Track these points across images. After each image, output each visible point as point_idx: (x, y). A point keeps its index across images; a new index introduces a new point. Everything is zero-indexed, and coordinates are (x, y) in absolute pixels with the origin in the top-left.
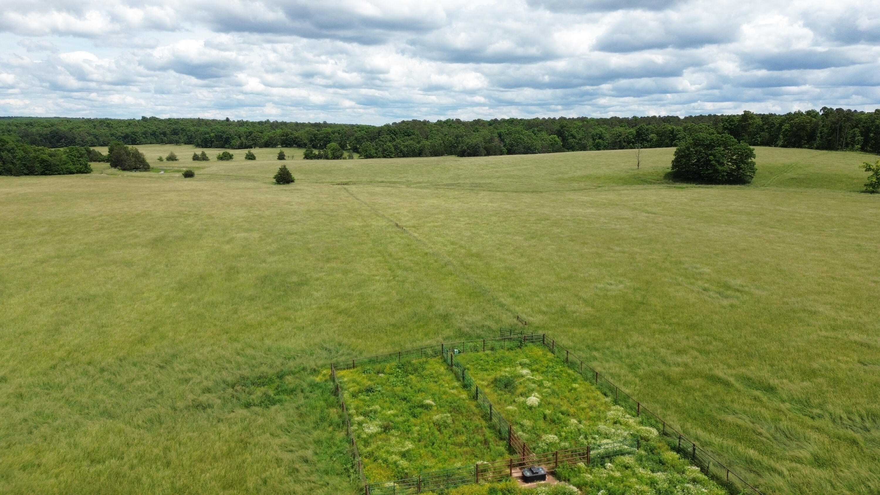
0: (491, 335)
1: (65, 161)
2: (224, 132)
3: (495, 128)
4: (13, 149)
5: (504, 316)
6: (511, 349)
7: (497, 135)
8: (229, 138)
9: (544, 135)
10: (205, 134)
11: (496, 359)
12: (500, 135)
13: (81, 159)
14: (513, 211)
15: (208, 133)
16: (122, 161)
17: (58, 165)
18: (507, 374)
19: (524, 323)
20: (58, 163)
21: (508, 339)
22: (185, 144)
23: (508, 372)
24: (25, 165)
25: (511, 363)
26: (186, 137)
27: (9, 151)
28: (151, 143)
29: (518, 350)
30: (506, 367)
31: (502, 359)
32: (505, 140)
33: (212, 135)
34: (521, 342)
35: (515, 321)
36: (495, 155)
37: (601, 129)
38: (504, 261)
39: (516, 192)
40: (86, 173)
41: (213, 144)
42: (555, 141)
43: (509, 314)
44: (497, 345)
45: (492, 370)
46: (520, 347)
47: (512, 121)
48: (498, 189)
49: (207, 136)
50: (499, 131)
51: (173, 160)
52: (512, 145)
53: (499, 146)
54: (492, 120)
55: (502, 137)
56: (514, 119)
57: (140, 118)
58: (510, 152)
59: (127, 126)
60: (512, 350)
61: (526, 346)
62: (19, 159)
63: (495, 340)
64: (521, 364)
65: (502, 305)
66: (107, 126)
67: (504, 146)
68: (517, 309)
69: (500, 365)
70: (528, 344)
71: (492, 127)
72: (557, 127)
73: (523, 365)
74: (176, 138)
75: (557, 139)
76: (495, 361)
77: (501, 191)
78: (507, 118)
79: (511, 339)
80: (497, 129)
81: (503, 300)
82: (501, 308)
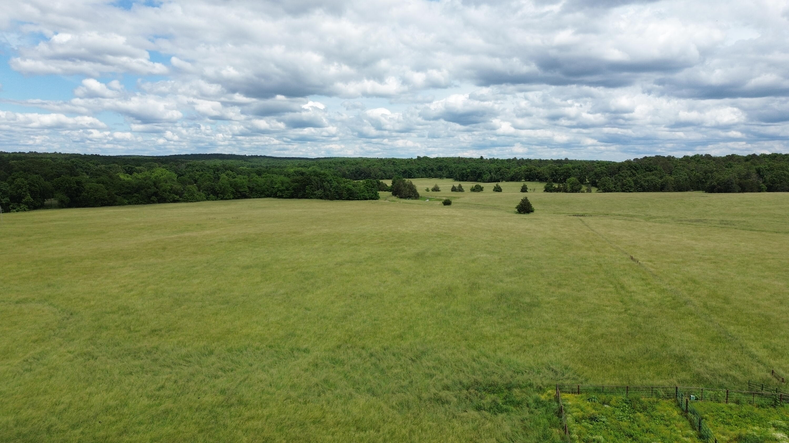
0: (736, 387)
1: (363, 190)
2: (478, 169)
3: (752, 163)
4: (331, 180)
5: (755, 368)
6: (762, 406)
7: (755, 171)
8: (481, 173)
10: (463, 170)
11: (742, 414)
12: (758, 171)
13: (373, 189)
14: (772, 253)
15: (465, 169)
16: (400, 191)
17: (358, 193)
18: (755, 433)
19: (781, 379)
20: (358, 191)
21: (759, 394)
22: (447, 178)
23: (756, 431)
24: (337, 192)
25: (760, 421)
26: (448, 172)
27: (328, 182)
28: (422, 177)
29: (771, 409)
30: (754, 426)
31: (749, 415)
32: (765, 176)
33: (468, 170)
34: (776, 401)
35: (769, 375)
36: (752, 192)
38: (758, 306)
39: (776, 233)
40: (375, 199)
41: (469, 178)
43: (761, 367)
44: (744, 398)
45: (736, 425)
46: (774, 406)
47: (774, 157)
48: (754, 229)
49: (464, 171)
50: (757, 167)
51: (436, 191)
52: (773, 182)
53: (757, 183)
54: (749, 155)
55: (761, 173)
56: (777, 154)
57: (416, 158)
58: (770, 189)
59: (406, 164)
61: (783, 406)
62: (334, 188)
63: (741, 393)
64: (774, 425)
65: (753, 356)
66: (393, 164)
67: (763, 182)
68: (772, 361)
69: (747, 421)
70: (785, 404)
71: (748, 163)
73: (778, 428)
74: (439, 173)
76: (740, 416)
77: (757, 231)
78: (768, 153)
79: (762, 394)
80: (755, 165)
81: (753, 350)
82: (750, 359)
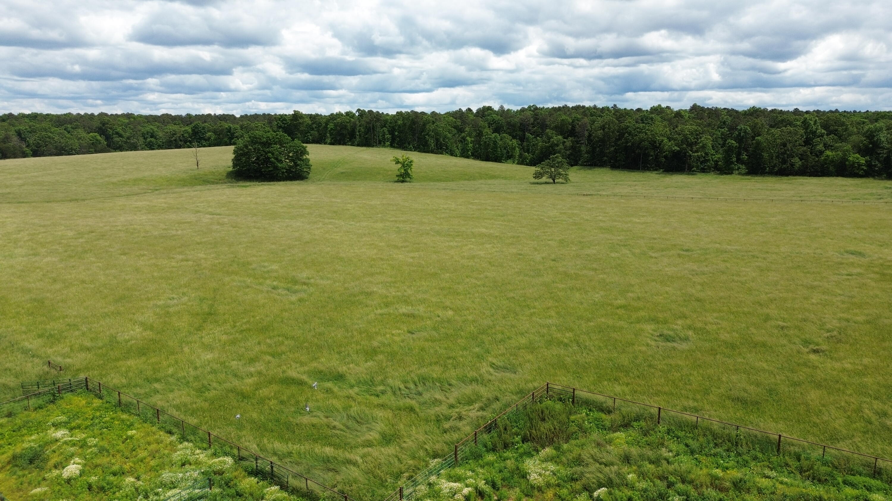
0: (8, 396)
3: (10, 124)
5: (30, 365)
6: (40, 407)
7: (14, 133)
9: (81, 133)
11: (16, 427)
12: (19, 134)
18: (32, 444)
19: (59, 369)
21: (35, 395)
23: (33, 440)
25: (40, 427)
29: (51, 406)
30: (31, 435)
31: (25, 425)
32: (28, 139)
34: (54, 396)
35: (46, 368)
36: (15, 157)
37: (152, 127)
38: (29, 291)
39: (48, 202)
42: (97, 140)
43: (36, 360)
44: (17, 407)
45: (9, 444)
46: (52, 402)
47: (34, 117)
48: (22, 200)
50: (17, 128)
52: (38, 146)
53: (20, 147)
54: (5, 115)
55: (23, 136)
56: (37, 114)
58: (36, 154)
60: (42, 408)
61: (62, 398)
63: (14, 402)
64: (54, 425)
65: (25, 352)
67: (27, 146)
68: (49, 351)
69: (23, 433)
70: (64, 396)
71: (5, 124)
72: (96, 124)
73: (57, 426)
75: (99, 138)
76: (14, 431)
77: (26, 203)
78: (27, 112)
79: (40, 393)
80: (13, 126)
81: (26, 344)
82: (23, 356)
